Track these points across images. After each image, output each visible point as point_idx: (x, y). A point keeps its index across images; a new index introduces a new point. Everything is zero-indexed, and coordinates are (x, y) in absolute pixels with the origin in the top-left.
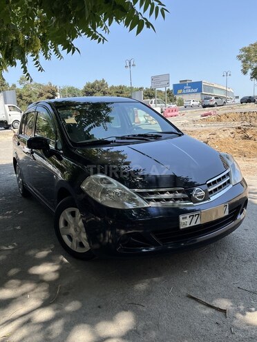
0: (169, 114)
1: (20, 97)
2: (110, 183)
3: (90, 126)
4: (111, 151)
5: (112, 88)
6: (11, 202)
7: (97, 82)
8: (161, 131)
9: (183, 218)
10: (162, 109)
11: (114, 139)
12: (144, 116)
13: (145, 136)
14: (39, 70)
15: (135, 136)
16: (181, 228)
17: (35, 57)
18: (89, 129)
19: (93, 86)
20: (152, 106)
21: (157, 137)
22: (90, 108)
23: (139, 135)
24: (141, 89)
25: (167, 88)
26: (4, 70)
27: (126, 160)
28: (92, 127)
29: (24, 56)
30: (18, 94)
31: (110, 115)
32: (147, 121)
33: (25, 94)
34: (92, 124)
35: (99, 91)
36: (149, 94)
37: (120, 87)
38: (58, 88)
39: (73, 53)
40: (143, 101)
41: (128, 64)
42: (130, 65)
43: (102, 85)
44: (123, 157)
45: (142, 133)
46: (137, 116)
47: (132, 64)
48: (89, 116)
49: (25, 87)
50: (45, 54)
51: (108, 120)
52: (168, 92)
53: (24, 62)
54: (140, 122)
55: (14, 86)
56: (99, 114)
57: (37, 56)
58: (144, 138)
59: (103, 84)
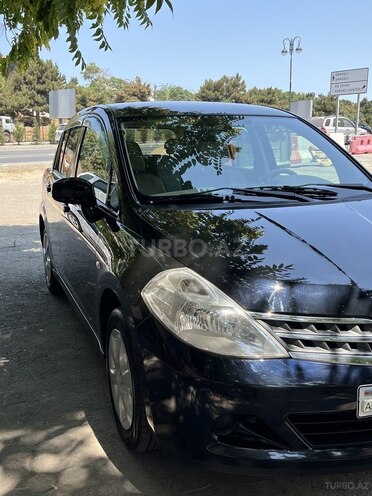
0: (362, 148)
1: (83, 102)
2: (203, 292)
3: (186, 161)
4: (228, 218)
5: (254, 91)
6: (26, 302)
7: (225, 79)
8: (338, 182)
9: (367, 393)
10: (347, 137)
11: (230, 193)
12: (310, 149)
13: (300, 190)
14: (101, 47)
15: (275, 189)
16: (361, 414)
17: (95, 21)
18: (183, 169)
19: (217, 87)
20: (330, 130)
21: (325, 195)
22: (195, 126)
23: (286, 189)
24: (310, 96)
25: (362, 97)
26: (43, 46)
27: (257, 242)
28: (188, 165)
29: (73, 18)
30: (79, 96)
31: (233, 142)
32: (314, 159)
33: (92, 97)
34: (190, 159)
35: (227, 97)
36: (325, 107)
37: (270, 91)
38: (152, 87)
39: (158, 8)
40: (311, 120)
41: (288, 48)
42: (292, 48)
43: (235, 86)
44: (252, 234)
45: (291, 185)
46: (296, 147)
47: (295, 47)
48: (193, 142)
49: (93, 85)
50: (119, 16)
51: (229, 152)
52: (362, 105)
53: (73, 29)
54: (300, 160)
55: (74, 81)
56: (212, 140)
57: (100, 19)
58: (297, 195)
59: (236, 84)
